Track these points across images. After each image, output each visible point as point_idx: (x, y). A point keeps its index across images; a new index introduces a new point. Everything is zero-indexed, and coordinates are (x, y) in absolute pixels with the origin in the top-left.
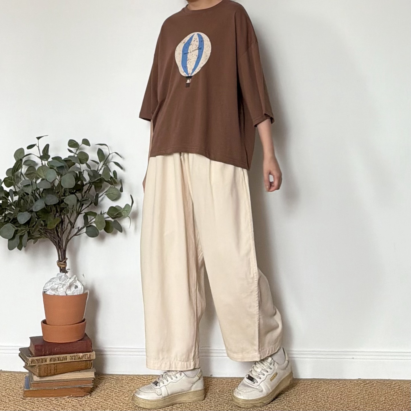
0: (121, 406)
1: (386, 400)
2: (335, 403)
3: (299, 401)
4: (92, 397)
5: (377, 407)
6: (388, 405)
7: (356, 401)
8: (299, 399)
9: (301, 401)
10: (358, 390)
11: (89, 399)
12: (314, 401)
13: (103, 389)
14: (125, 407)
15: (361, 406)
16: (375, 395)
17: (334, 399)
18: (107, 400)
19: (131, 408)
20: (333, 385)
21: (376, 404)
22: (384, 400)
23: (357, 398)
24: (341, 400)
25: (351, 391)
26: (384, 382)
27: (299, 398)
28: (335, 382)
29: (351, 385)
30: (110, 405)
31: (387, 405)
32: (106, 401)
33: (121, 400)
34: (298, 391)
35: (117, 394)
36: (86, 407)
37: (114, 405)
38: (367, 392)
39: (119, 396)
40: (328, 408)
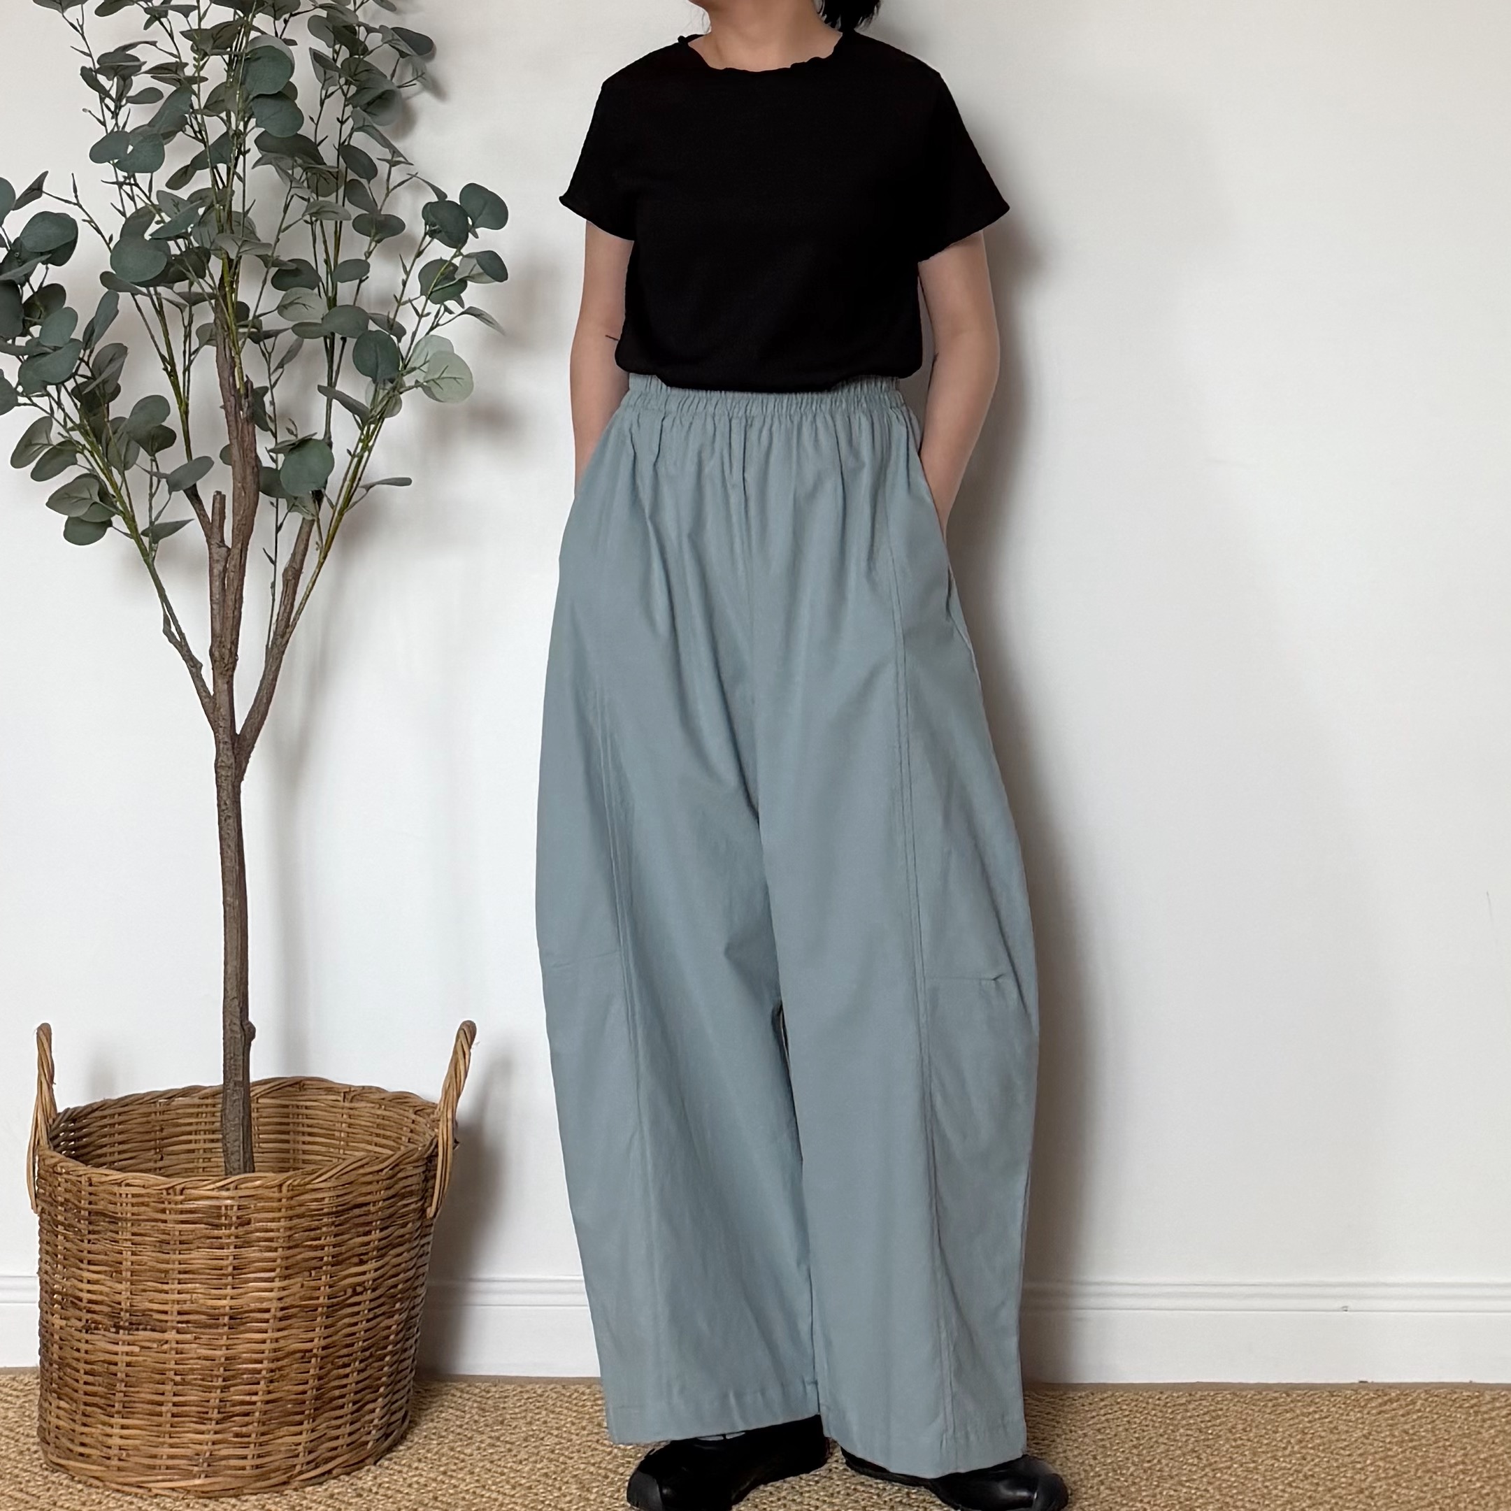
0: (505, 1494)
1: (1467, 1461)
2: (1283, 1474)
3: (1150, 1468)
4: (400, 1465)
5: (1439, 1486)
6: (1478, 1480)
7: (1359, 1466)
8: (1149, 1462)
9: (1158, 1467)
10: (1363, 1423)
11: (387, 1468)
12: (1205, 1466)
13: (434, 1434)
14: (520, 1501)
15: (1379, 1484)
16: (1424, 1441)
17: (1278, 1460)
18: (454, 1474)
19: (543, 1502)
20: (1270, 1404)
21: (1434, 1477)
22: (1460, 1459)
23: (1361, 1455)
24: (1304, 1462)
25: (1336, 1428)
26: (1455, 1393)
27: (1148, 1458)
28: (1277, 1395)
29: (1334, 1406)
30: (467, 1490)
31: (1474, 1479)
32: (451, 1477)
33: (502, 1474)
34: (1143, 1431)
35: (485, 1450)
36: (379, 1500)
37: (478, 1491)
38: (1396, 1433)
39: (496, 1457)
40: (1258, 1492)
